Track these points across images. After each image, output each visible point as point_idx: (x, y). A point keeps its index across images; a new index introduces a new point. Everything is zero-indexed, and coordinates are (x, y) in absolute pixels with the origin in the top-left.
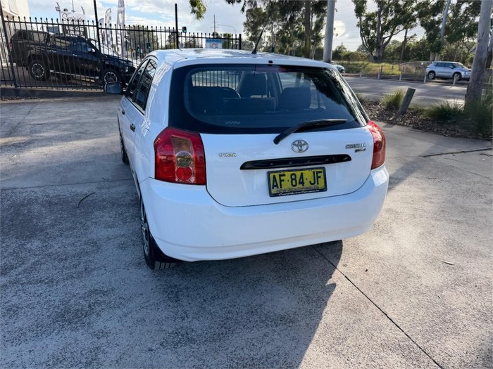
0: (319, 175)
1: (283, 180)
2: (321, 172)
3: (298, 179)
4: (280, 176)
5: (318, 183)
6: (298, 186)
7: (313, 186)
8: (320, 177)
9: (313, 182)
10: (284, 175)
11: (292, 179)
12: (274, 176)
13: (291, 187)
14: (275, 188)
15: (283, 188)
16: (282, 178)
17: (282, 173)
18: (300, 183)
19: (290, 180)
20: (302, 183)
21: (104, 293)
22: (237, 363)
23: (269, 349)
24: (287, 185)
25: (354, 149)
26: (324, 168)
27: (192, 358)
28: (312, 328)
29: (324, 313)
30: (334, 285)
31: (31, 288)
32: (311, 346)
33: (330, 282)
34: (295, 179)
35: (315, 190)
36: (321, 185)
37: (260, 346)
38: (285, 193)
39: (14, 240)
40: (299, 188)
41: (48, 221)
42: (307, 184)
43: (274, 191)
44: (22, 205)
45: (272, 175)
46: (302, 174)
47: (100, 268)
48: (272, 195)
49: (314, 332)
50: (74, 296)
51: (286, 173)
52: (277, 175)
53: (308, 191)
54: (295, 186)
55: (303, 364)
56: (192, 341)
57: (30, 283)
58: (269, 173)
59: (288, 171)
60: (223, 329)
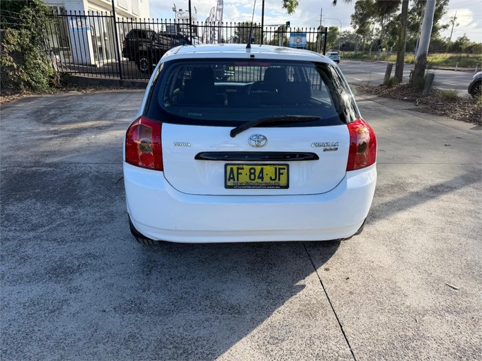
0: (281, 171)
1: (241, 174)
2: (284, 169)
3: (257, 174)
4: (238, 169)
5: (279, 180)
6: (257, 180)
7: (273, 182)
8: (282, 174)
9: (273, 178)
10: (243, 169)
11: (251, 173)
12: (232, 169)
13: (249, 181)
14: (232, 180)
15: (240, 181)
16: (240, 171)
17: (241, 166)
18: (259, 178)
19: (248, 174)
20: (262, 178)
21: (95, 257)
22: (167, 339)
23: (203, 332)
24: (244, 178)
25: (323, 148)
26: (288, 165)
27: (132, 325)
28: (255, 323)
29: (276, 312)
30: (303, 286)
31: (45, 244)
32: (244, 340)
33: (301, 282)
34: (254, 174)
35: (275, 186)
36: (283, 182)
37: (196, 328)
38: (241, 186)
39: (56, 204)
40: (257, 182)
41: (87, 192)
42: (267, 179)
43: (229, 183)
44: (76, 177)
45: (229, 168)
46: (262, 169)
47: (104, 236)
48: (227, 187)
49: (254, 328)
50: (72, 255)
51: (244, 167)
52: (235, 168)
53: (267, 186)
54: (254, 179)
55: (226, 354)
56: (141, 311)
57: (47, 240)
58: (226, 165)
59: (247, 165)
60: (173, 307)
